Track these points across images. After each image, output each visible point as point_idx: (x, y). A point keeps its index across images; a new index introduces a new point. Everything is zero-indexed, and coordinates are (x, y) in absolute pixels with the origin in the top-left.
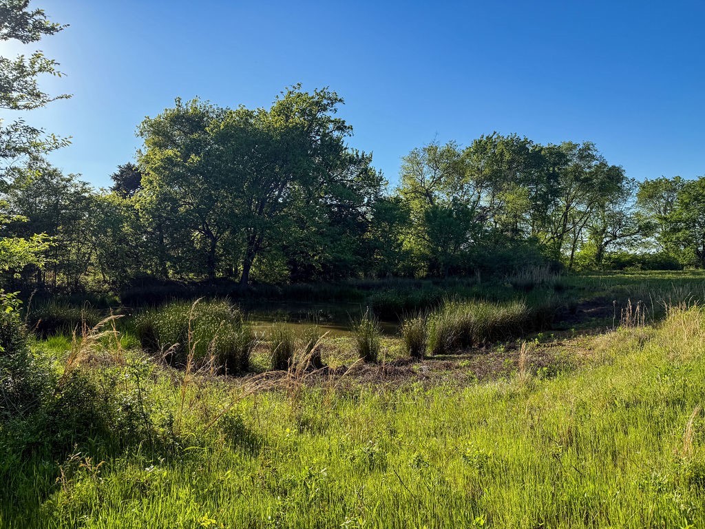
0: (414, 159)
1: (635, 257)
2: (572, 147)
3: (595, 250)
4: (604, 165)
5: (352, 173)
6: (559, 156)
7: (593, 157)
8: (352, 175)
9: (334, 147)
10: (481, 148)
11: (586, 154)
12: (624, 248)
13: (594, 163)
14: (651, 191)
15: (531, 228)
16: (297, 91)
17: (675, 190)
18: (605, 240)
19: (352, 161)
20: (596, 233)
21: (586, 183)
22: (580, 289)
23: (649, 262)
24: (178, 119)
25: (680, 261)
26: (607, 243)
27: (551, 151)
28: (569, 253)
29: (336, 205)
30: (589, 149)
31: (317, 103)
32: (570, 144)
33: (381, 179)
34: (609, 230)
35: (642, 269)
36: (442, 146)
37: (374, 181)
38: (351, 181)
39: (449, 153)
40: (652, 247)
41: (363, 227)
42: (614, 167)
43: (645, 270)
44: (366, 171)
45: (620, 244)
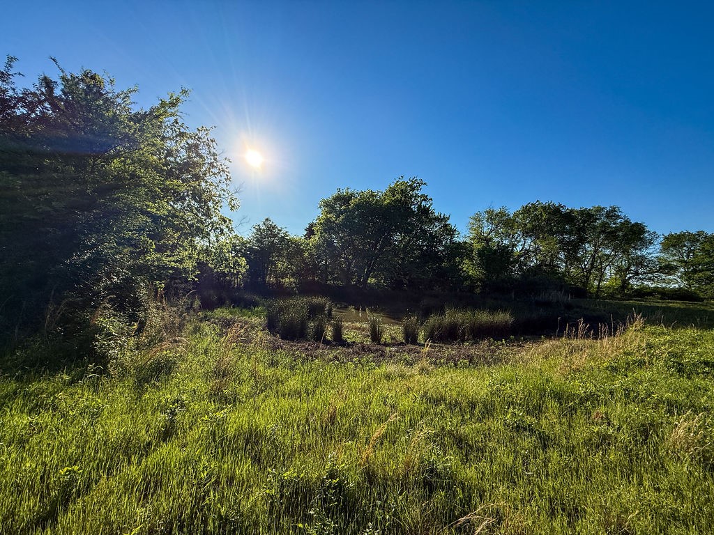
0: (477, 219)
1: (656, 290)
2: (600, 209)
3: (619, 282)
4: (627, 222)
5: (436, 227)
6: (588, 216)
7: (618, 217)
8: (437, 228)
9: (425, 211)
10: (527, 211)
11: (612, 215)
12: (646, 283)
13: (619, 221)
14: (674, 242)
15: (564, 264)
16: (401, 181)
17: (698, 241)
18: (628, 276)
19: (437, 219)
20: (620, 270)
21: (611, 235)
22: (585, 309)
23: (668, 294)
24: (338, 198)
25: (701, 295)
26: (630, 278)
27: (582, 212)
28: (596, 283)
29: (426, 245)
30: (615, 211)
31: (410, 186)
32: (599, 207)
33: (455, 230)
34: (633, 269)
35: (661, 299)
36: (497, 210)
37: (451, 232)
38: (436, 231)
39: (502, 214)
40: (675, 282)
41: (441, 260)
42: (636, 224)
43: (664, 299)
44: (446, 226)
45: (642, 279)
